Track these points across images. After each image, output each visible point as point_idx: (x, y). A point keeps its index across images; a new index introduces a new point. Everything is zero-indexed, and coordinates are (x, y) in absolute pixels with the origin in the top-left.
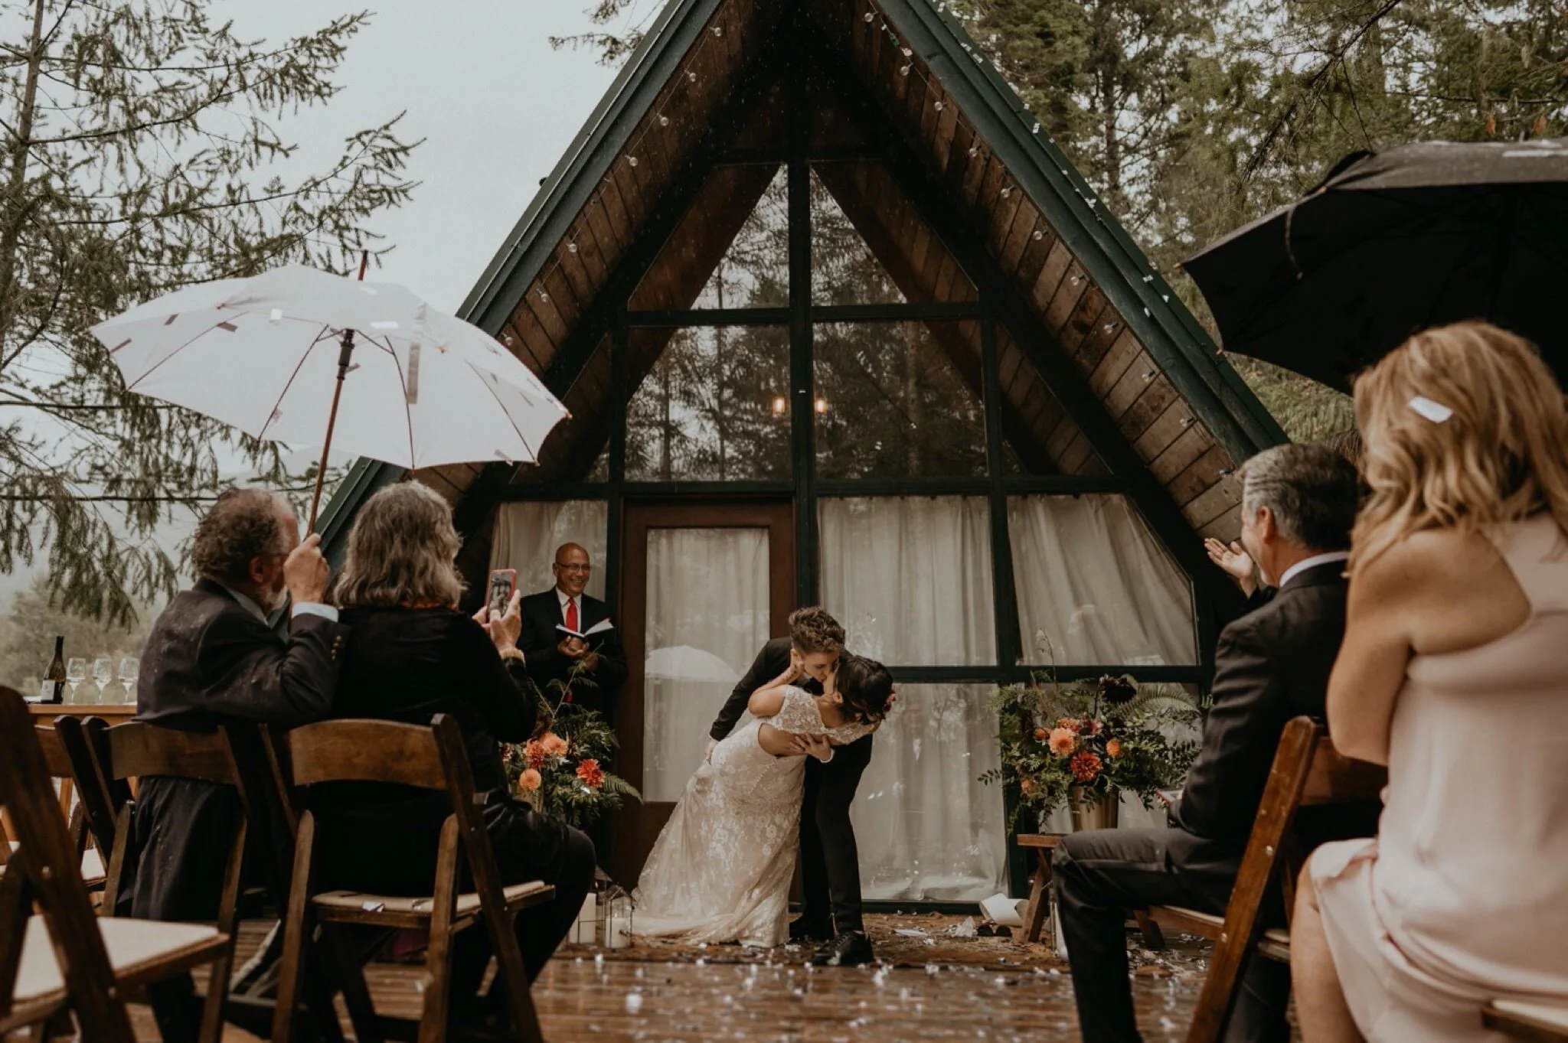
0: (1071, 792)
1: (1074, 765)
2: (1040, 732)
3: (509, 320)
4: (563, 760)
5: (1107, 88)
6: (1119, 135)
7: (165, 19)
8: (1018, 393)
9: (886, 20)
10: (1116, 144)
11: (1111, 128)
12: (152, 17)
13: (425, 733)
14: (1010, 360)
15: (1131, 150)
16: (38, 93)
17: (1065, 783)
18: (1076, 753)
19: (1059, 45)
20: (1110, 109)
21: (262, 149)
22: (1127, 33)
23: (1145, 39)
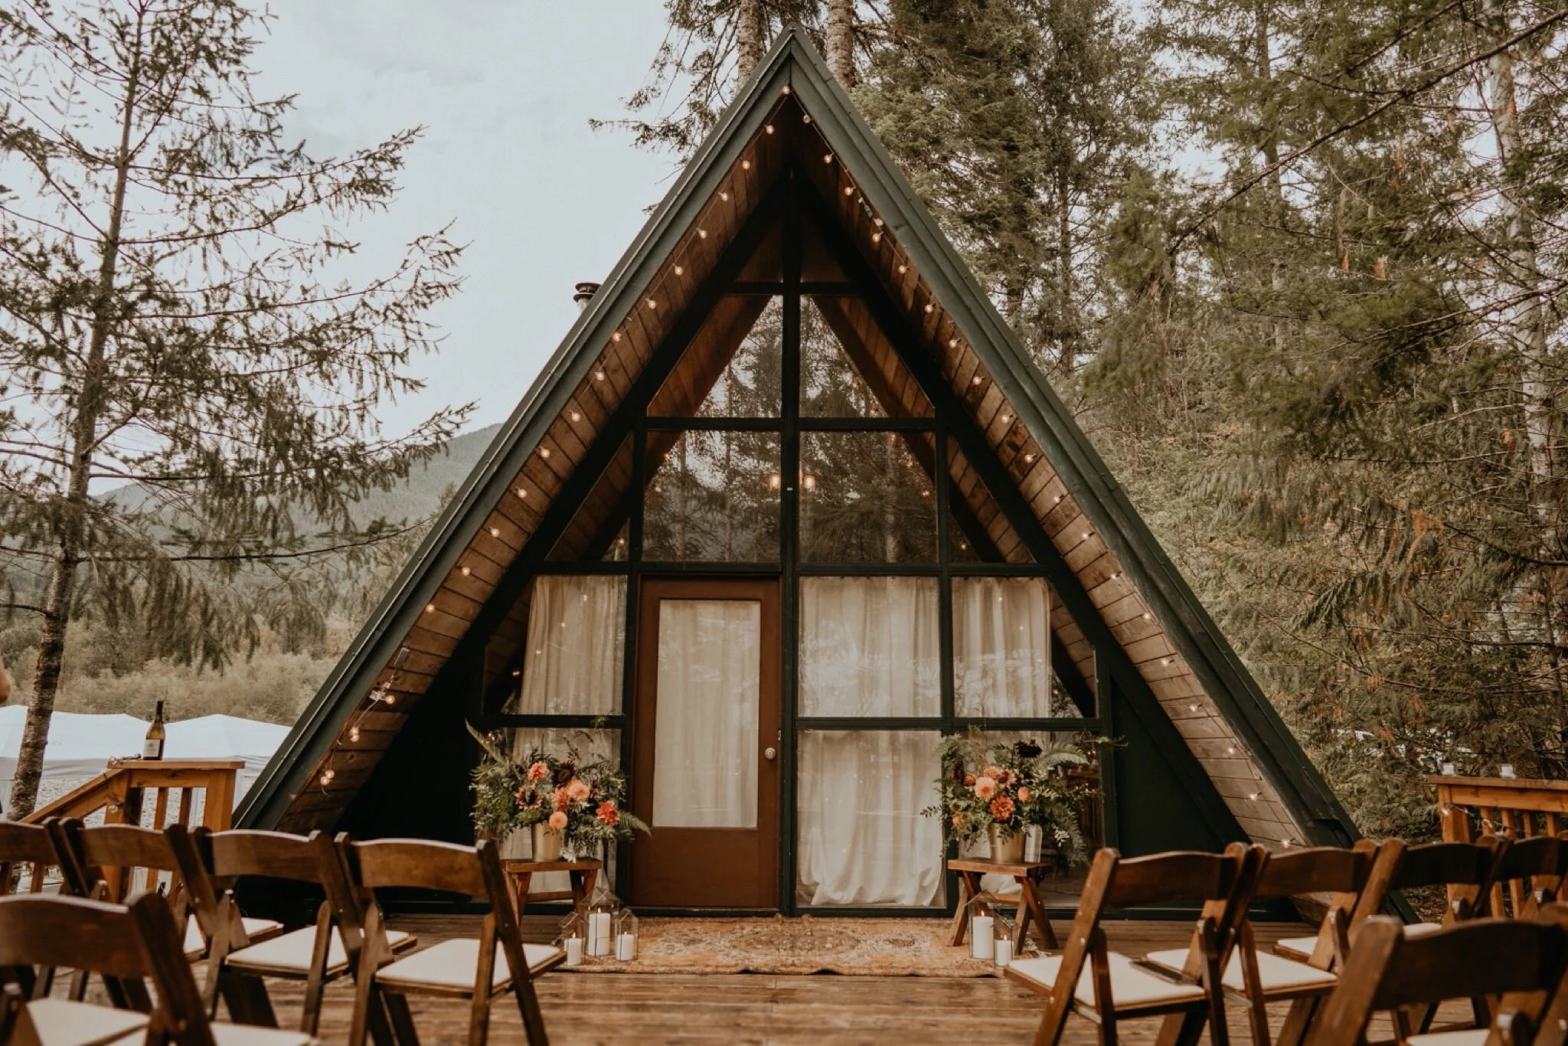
0: (990, 829)
1: (993, 808)
2: (968, 778)
3: (548, 432)
4: (585, 805)
5: (1063, 187)
6: (1071, 227)
7: (244, 131)
8: (967, 486)
9: (863, 195)
10: (1068, 234)
11: (1065, 220)
12: (232, 129)
13: (470, 854)
14: (959, 465)
15: (1079, 240)
16: (126, 197)
17: (986, 822)
18: (994, 798)
19: (1021, 157)
20: (1065, 204)
21: (332, 249)
22: (1079, 139)
23: (1093, 147)
